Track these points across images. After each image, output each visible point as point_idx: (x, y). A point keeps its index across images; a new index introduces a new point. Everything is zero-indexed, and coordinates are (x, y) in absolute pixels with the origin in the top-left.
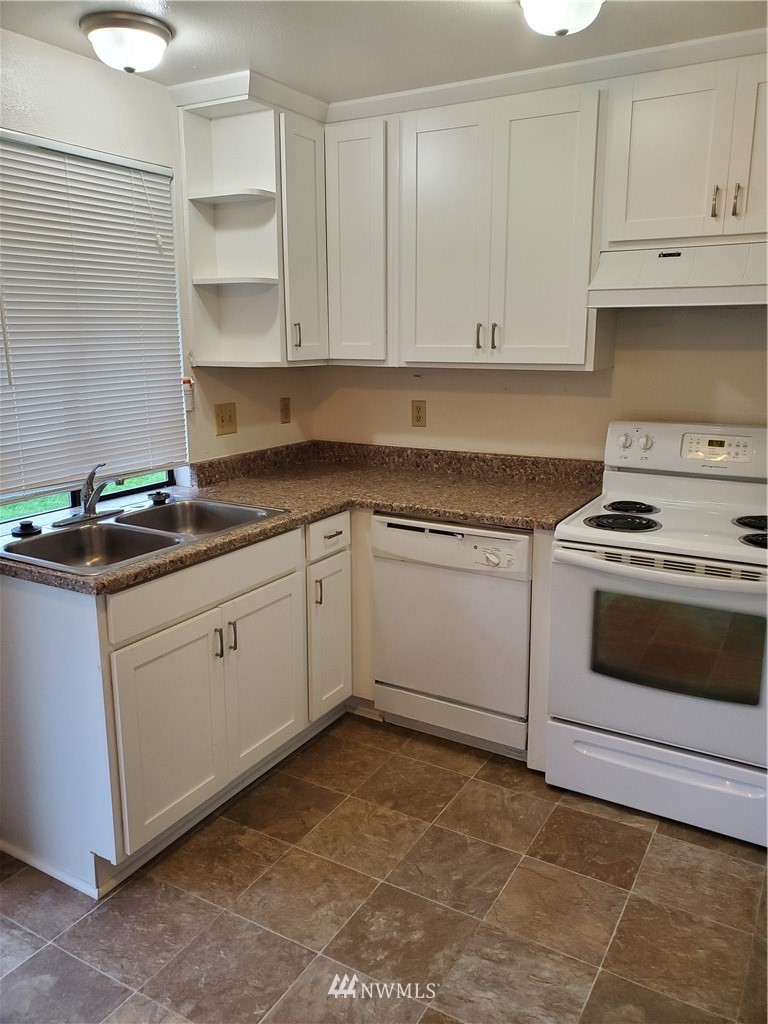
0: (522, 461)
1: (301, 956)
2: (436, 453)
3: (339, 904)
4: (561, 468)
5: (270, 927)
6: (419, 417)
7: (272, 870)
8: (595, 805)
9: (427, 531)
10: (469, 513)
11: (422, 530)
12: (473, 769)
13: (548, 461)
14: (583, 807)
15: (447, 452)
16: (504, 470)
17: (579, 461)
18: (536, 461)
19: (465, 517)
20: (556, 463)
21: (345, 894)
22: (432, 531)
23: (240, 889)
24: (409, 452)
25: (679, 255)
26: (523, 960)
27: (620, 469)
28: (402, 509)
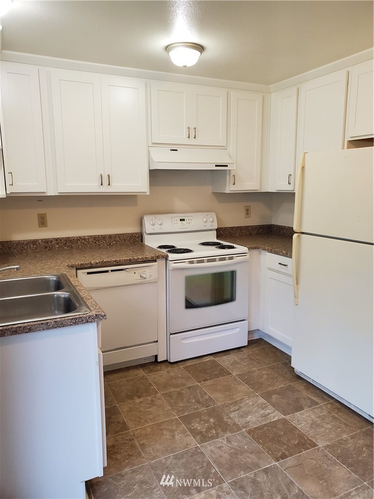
0: (104, 237)
1: (195, 450)
2: (57, 239)
3: (178, 431)
4: (122, 238)
5: (172, 453)
6: (43, 222)
7: (139, 442)
8: (190, 361)
9: (110, 272)
10: (131, 258)
11: (107, 271)
12: (141, 372)
13: (116, 236)
14: (189, 363)
15: (63, 238)
16: (95, 242)
17: (128, 234)
18: (110, 236)
19: (130, 260)
20: (119, 235)
21: (174, 428)
22: (112, 271)
23: (139, 454)
24: (40, 241)
25: (177, 150)
26: (242, 405)
27: (150, 234)
28: (97, 263)
